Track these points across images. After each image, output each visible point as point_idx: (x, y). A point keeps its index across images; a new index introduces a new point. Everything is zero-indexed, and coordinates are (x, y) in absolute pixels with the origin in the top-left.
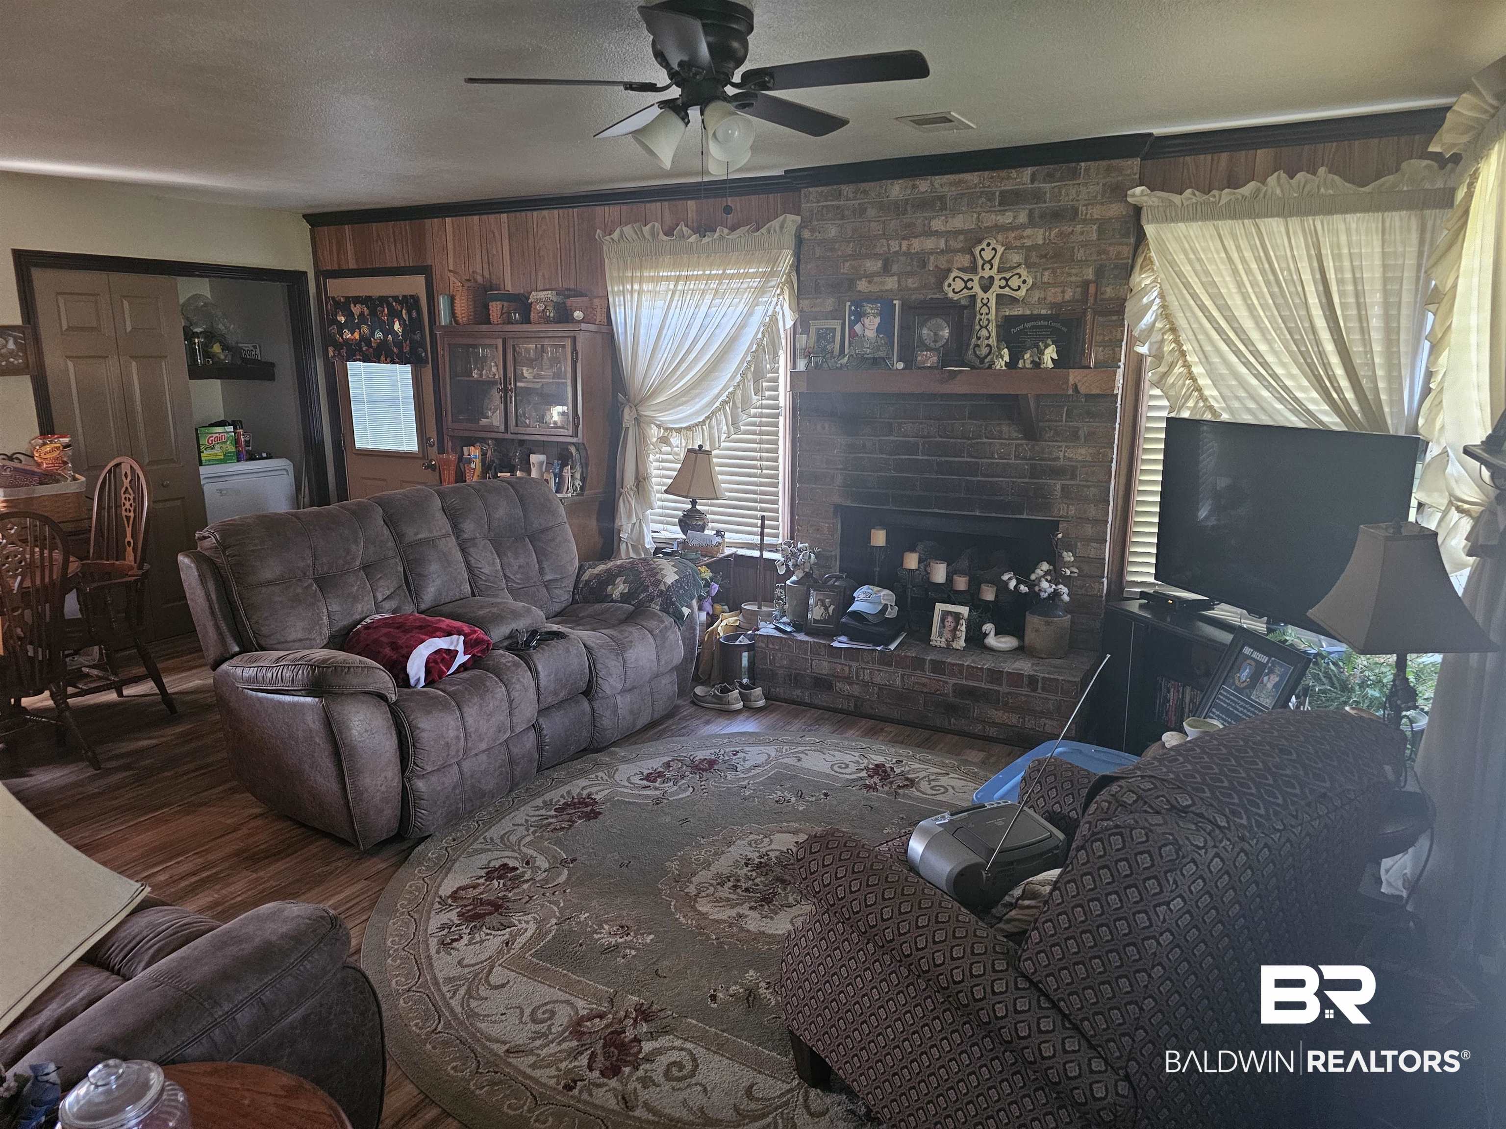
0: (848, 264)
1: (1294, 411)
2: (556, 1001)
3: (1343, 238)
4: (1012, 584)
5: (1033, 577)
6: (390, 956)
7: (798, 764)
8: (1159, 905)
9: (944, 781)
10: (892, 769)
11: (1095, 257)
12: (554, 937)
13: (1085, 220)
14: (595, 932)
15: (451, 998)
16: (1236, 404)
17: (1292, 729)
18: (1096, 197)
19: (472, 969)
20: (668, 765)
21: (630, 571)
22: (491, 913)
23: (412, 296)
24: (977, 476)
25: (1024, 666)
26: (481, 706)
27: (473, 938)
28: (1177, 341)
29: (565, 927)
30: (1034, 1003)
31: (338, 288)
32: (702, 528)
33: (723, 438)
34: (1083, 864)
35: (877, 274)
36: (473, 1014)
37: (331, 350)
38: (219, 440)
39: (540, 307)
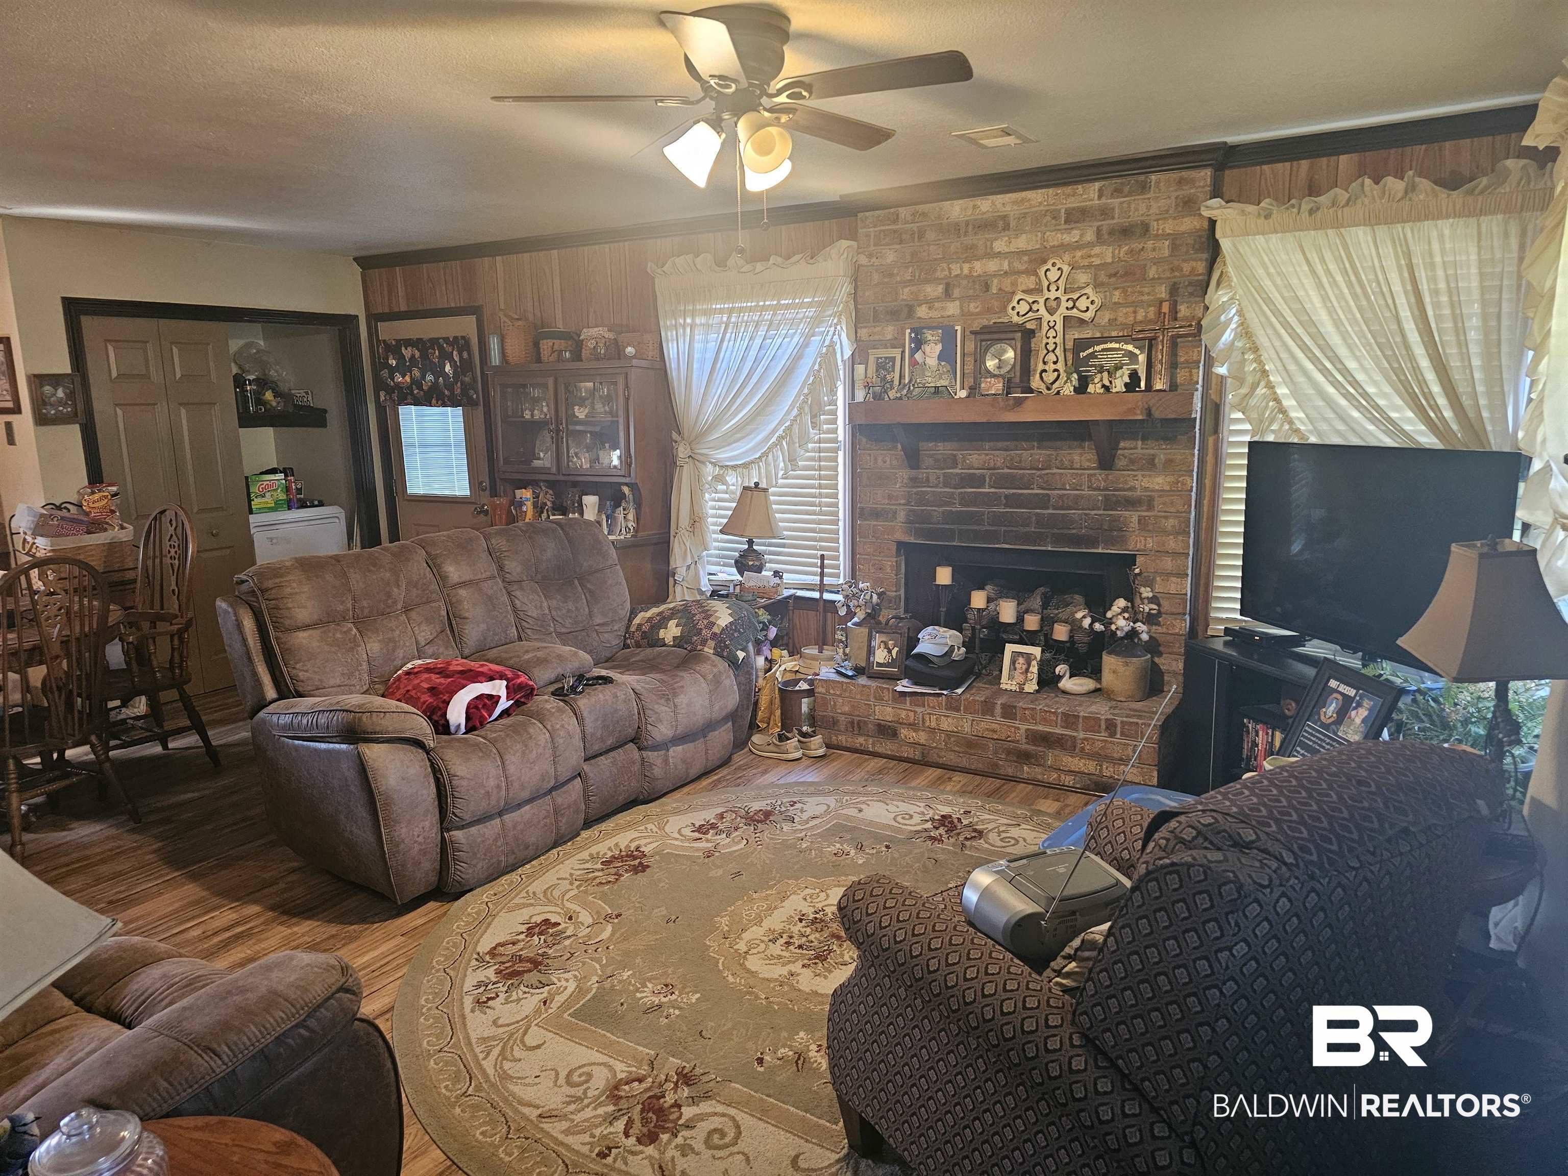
0: (906, 290)
1: (1387, 432)
2: (594, 1064)
3: (1436, 246)
4: (1087, 622)
5: (1109, 615)
6: (423, 1014)
7: (859, 815)
8: (1220, 950)
9: (1015, 832)
10: (959, 819)
11: (1168, 274)
12: (594, 997)
13: (1157, 235)
14: (637, 990)
15: (484, 1059)
16: (1324, 427)
17: (1373, 759)
18: (1167, 211)
19: (507, 1029)
20: (721, 816)
21: (685, 613)
22: (530, 971)
23: (463, 338)
24: (1047, 508)
25: (1101, 709)
26: (524, 753)
27: (510, 996)
28: (1258, 360)
29: (607, 984)
30: (1091, 1061)
31: (388, 331)
32: (759, 569)
33: (780, 475)
34: (1139, 907)
35: (938, 299)
36: (505, 1077)
37: (382, 394)
38: (270, 488)
39: (591, 344)
